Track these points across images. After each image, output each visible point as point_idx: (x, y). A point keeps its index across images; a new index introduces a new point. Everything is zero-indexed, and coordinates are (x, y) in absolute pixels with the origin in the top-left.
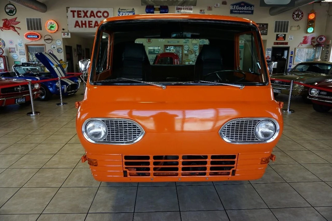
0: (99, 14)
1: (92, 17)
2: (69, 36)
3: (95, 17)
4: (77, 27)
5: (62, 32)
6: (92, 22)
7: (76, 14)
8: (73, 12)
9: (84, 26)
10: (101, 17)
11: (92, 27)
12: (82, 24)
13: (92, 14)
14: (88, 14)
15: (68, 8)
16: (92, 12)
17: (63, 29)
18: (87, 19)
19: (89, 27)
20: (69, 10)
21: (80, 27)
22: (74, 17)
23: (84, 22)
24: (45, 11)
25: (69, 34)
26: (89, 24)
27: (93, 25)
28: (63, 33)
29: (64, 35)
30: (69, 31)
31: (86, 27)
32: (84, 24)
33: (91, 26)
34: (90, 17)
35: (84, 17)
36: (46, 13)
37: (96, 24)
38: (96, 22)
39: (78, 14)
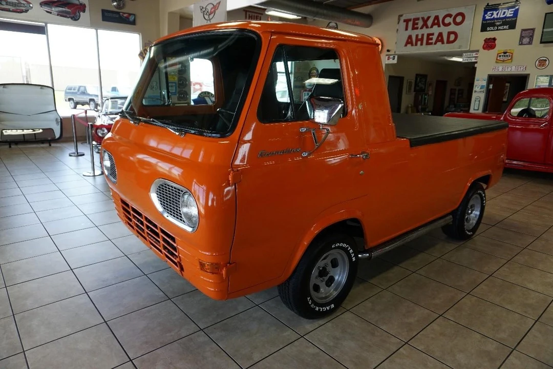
0: (447, 20)
1: (435, 27)
2: (395, 61)
3: (439, 26)
4: (409, 46)
5: (387, 55)
6: (433, 34)
7: (410, 24)
8: (407, 21)
9: (419, 43)
10: (449, 24)
11: (431, 44)
12: (417, 40)
13: (436, 22)
14: (430, 23)
15: (401, 16)
16: (437, 18)
17: (388, 51)
18: (426, 31)
19: (428, 44)
20: (402, 19)
21: (412, 45)
22: (406, 29)
23: (420, 37)
24: (368, 26)
25: (396, 57)
26: (428, 39)
27: (433, 41)
28: (387, 57)
29: (388, 59)
30: (396, 53)
31: (422, 44)
32: (419, 40)
33: (430, 41)
34: (432, 27)
35: (422, 28)
36: (371, 27)
37: (440, 38)
38: (440, 34)
39: (414, 24)
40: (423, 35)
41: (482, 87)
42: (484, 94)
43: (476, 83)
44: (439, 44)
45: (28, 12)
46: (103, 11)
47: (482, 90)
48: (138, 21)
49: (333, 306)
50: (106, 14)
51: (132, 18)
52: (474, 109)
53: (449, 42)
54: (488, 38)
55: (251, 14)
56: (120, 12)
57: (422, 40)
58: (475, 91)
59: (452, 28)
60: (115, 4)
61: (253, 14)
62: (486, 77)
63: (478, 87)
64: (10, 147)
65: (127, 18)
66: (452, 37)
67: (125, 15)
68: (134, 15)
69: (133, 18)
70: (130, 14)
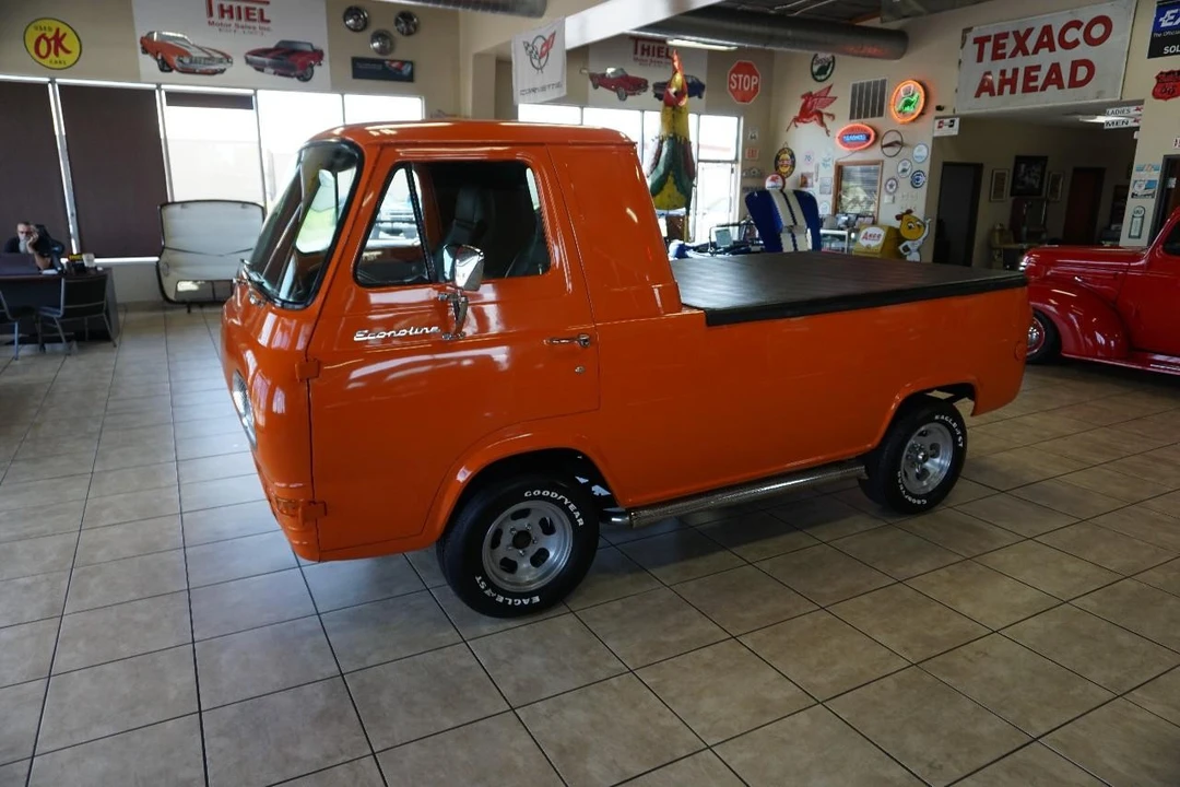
0: (1071, 35)
1: (1044, 51)
2: (954, 131)
3: (1052, 49)
4: (985, 95)
5: (937, 118)
6: (1038, 68)
7: (989, 47)
8: (981, 41)
9: (1007, 88)
10: (1076, 43)
11: (1035, 89)
12: (1003, 83)
13: (1046, 40)
14: (1031, 43)
15: (968, 30)
16: (1047, 30)
17: (939, 108)
18: (1022, 62)
19: (1027, 89)
20: (971, 37)
21: (992, 94)
22: (980, 59)
23: (1009, 75)
24: (899, 56)
25: (957, 121)
26: (1029, 78)
27: (1040, 83)
28: (937, 122)
29: (940, 127)
30: (957, 112)
31: (1013, 91)
32: (1008, 82)
33: (1032, 84)
34: (1036, 51)
35: (1013, 55)
36: (905, 58)
37: (1054, 76)
38: (1055, 68)
39: (997, 46)
40: (1016, 71)
41: (1150, 184)
42: (1154, 200)
43: (1135, 175)
44: (1052, 88)
45: (225, 73)
46: (356, 61)
47: (1151, 191)
48: (418, 75)
49: (537, 599)
50: (360, 66)
51: (406, 70)
52: (1130, 236)
53: (1074, 83)
54: (1166, 70)
55: (646, 44)
56: (383, 61)
57: (1013, 82)
58: (1133, 195)
59: (1083, 52)
60: (376, 45)
61: (652, 45)
62: (1160, 162)
63: (1140, 186)
64: (189, 311)
65: (399, 69)
66: (1082, 72)
67: (394, 65)
68: (411, 63)
69: (409, 69)
70: (403, 63)
